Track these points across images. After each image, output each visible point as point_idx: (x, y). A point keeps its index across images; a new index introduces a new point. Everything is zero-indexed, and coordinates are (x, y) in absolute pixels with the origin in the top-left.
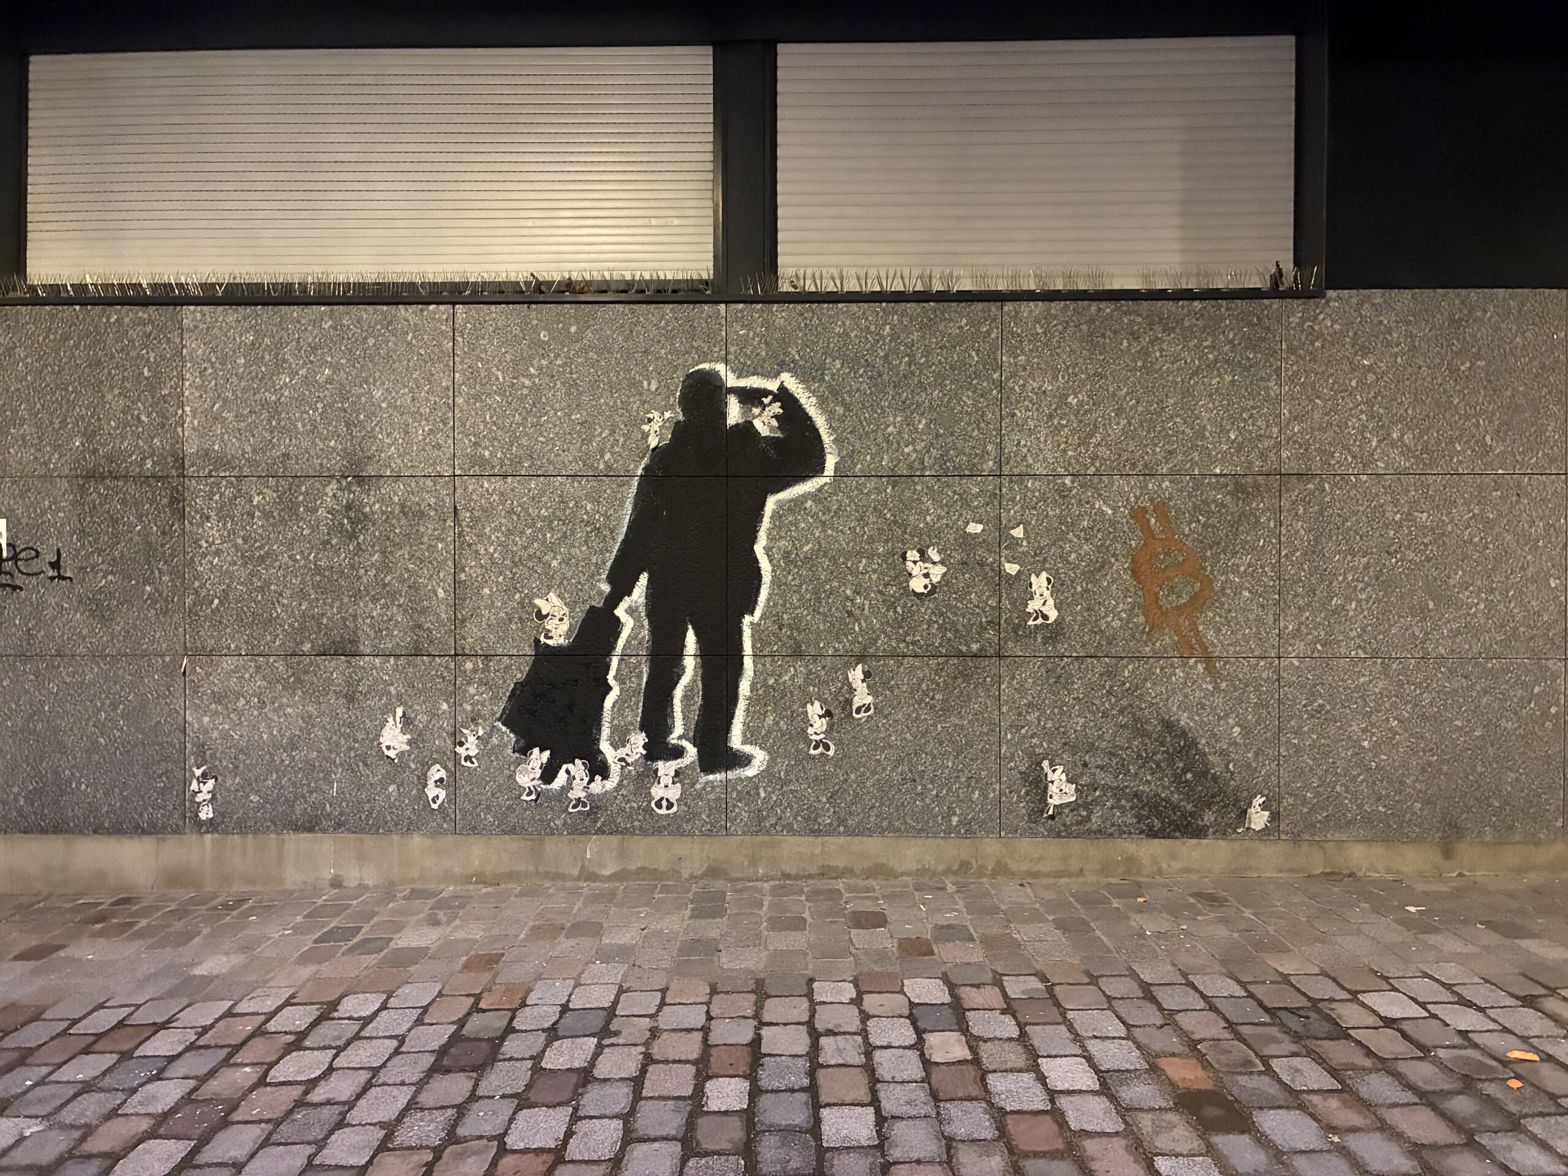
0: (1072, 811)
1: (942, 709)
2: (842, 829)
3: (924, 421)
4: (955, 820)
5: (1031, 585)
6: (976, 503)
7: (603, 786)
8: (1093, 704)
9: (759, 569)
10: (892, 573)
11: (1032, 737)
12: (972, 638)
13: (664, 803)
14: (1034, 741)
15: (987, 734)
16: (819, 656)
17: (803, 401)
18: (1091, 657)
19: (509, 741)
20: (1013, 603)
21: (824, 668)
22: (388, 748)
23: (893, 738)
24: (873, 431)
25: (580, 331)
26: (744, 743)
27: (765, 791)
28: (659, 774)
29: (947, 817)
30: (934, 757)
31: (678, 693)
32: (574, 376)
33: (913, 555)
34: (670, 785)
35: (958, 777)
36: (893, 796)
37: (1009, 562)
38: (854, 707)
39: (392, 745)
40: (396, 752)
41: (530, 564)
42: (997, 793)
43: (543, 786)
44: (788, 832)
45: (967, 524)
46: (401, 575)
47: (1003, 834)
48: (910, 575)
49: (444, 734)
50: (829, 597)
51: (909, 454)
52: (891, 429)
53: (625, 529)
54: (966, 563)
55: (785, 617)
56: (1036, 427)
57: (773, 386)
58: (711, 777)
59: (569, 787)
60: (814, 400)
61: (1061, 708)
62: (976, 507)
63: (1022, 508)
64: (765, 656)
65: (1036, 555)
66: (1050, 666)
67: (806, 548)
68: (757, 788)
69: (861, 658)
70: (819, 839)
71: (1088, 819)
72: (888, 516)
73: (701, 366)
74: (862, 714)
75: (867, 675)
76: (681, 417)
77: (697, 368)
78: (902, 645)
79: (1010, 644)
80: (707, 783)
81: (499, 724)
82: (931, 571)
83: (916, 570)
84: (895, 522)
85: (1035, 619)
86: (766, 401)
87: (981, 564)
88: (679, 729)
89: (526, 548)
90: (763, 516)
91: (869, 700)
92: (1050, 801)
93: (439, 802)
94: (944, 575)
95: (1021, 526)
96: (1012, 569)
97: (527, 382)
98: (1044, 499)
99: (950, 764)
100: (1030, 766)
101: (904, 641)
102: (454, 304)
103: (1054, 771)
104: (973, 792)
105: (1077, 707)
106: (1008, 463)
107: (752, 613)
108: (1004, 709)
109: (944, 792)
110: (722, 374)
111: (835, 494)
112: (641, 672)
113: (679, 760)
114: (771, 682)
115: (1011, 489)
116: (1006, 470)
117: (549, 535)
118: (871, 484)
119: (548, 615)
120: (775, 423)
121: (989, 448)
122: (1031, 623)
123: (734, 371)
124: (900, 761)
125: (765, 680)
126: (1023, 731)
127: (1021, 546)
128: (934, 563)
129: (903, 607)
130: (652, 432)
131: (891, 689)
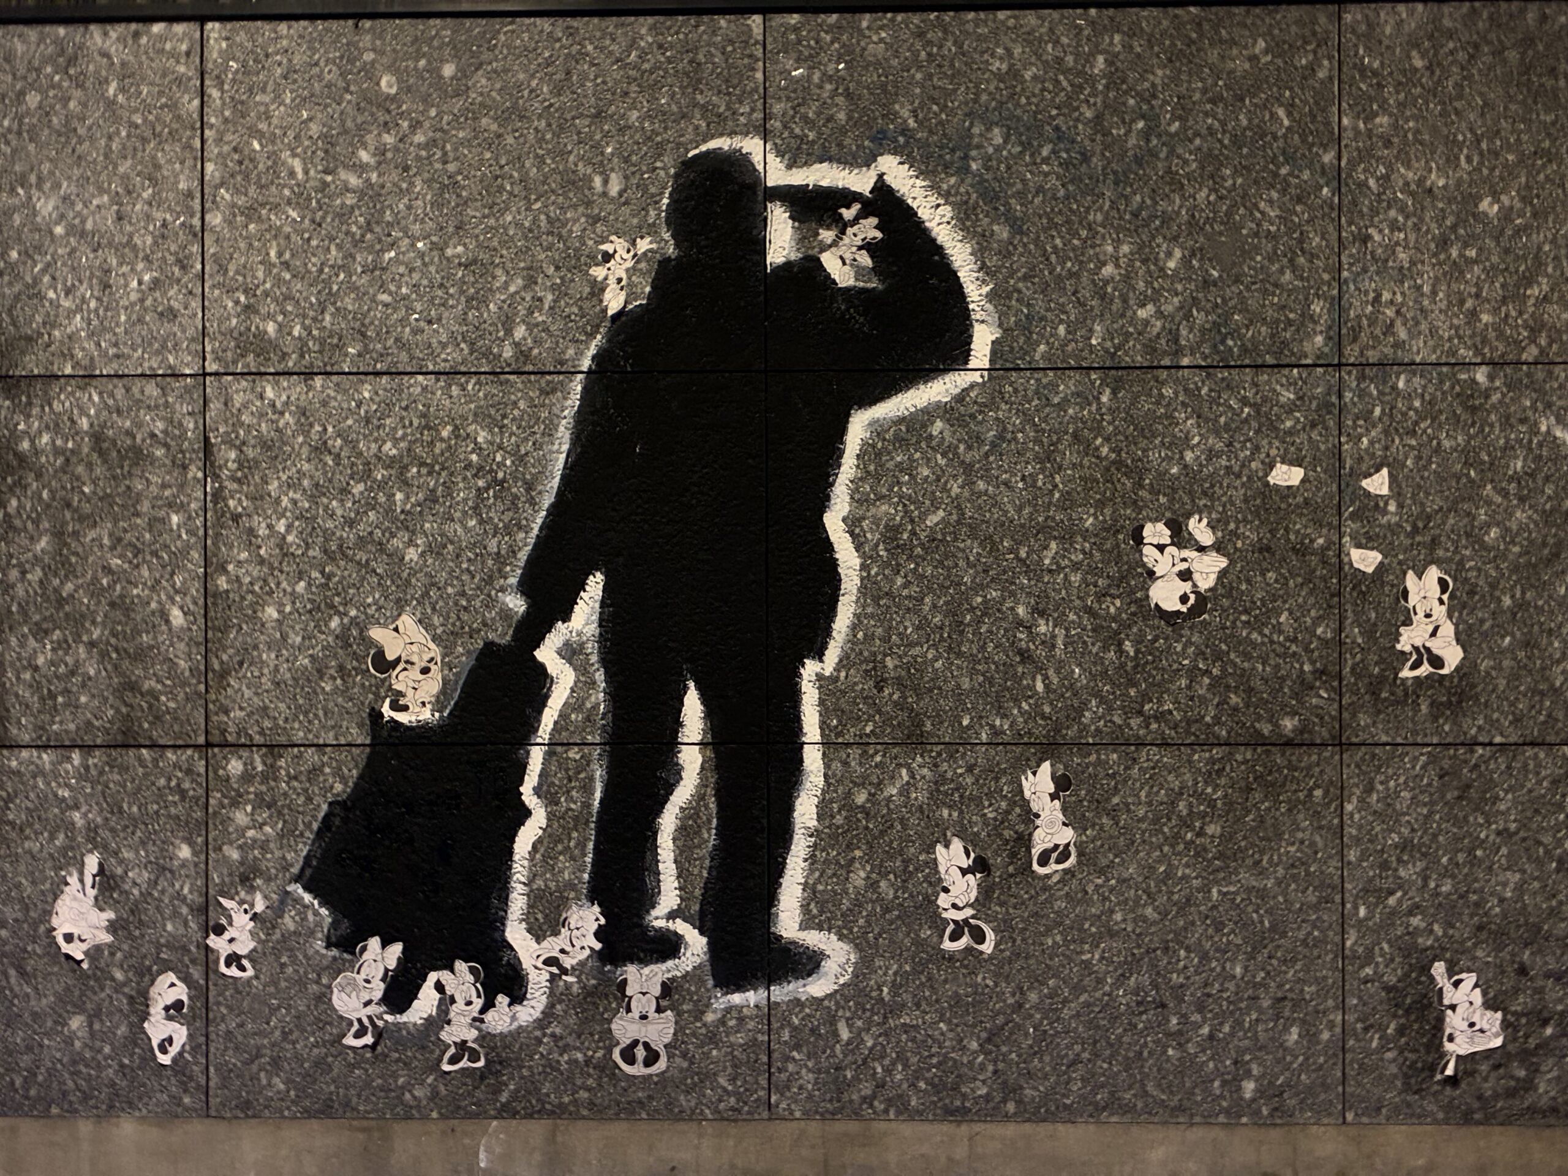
0: (1497, 1067)
1: (1221, 856)
2: (1011, 1107)
3: (1178, 253)
4: (1249, 1087)
5: (1405, 594)
6: (1289, 424)
7: (514, 1018)
8: (1539, 843)
9: (834, 564)
10: (1113, 570)
11: (1410, 913)
12: (1283, 706)
13: (640, 1053)
14: (1416, 921)
15: (1316, 907)
16: (962, 742)
17: (924, 213)
18: (1533, 744)
19: (319, 924)
20: (1369, 633)
21: (970, 769)
22: (69, 938)
23: (1118, 917)
24: (1071, 274)
25: (463, 74)
26: (804, 926)
27: (850, 1026)
28: (629, 992)
29: (1233, 1084)
30: (1205, 957)
31: (668, 821)
32: (451, 167)
33: (1156, 532)
34: (652, 1014)
35: (1255, 998)
36: (1119, 1038)
37: (1359, 546)
38: (1036, 852)
39: (76, 932)
40: (84, 947)
41: (361, 556)
42: (1338, 1030)
43: (389, 1018)
44: (899, 1113)
45: (1272, 467)
46: (95, 580)
47: (1350, 1117)
48: (1151, 574)
49: (185, 910)
50: (979, 622)
51: (1146, 323)
52: (1108, 270)
53: (556, 482)
54: (1268, 549)
55: (890, 662)
56: (1413, 263)
57: (861, 182)
58: (737, 998)
59: (441, 1018)
60: (947, 211)
61: (1471, 851)
62: (1290, 432)
63: (1386, 432)
64: (848, 745)
65: (1416, 530)
66: (1446, 764)
67: (932, 520)
68: (832, 1021)
69: (1048, 749)
70: (964, 1127)
71: (1528, 1085)
72: (1105, 450)
73: (713, 144)
74: (1053, 867)
75: (1062, 784)
76: (671, 250)
77: (703, 148)
78: (1135, 722)
79: (1363, 719)
80: (728, 1010)
81: (298, 889)
82: (1195, 567)
83: (1164, 563)
84: (1119, 464)
85: (1415, 666)
86: (848, 214)
87: (1301, 550)
88: (669, 897)
89: (351, 523)
90: (842, 453)
91: (1066, 836)
92: (1448, 1046)
93: (174, 1050)
94: (1223, 574)
95: (1385, 471)
96: (1366, 560)
97: (354, 181)
98: (1430, 411)
99: (1238, 970)
100: (1407, 975)
101: (1140, 713)
102: (202, 20)
103: (1456, 984)
104: (1286, 1029)
105: (1504, 851)
106: (1355, 339)
107: (820, 656)
108: (1352, 855)
109: (1226, 1029)
110: (757, 159)
111: (992, 405)
112: (591, 779)
113: (670, 963)
114: (861, 798)
115: (1362, 394)
116: (1351, 353)
117: (399, 496)
118: (1066, 387)
119: (398, 660)
120: (865, 260)
121: (1317, 307)
122: (1406, 673)
123: (780, 154)
124: (1132, 964)
125: (849, 794)
126: (1392, 901)
127: (1385, 512)
128: (1201, 549)
129: (1137, 642)
130: (612, 281)
131: (1113, 814)
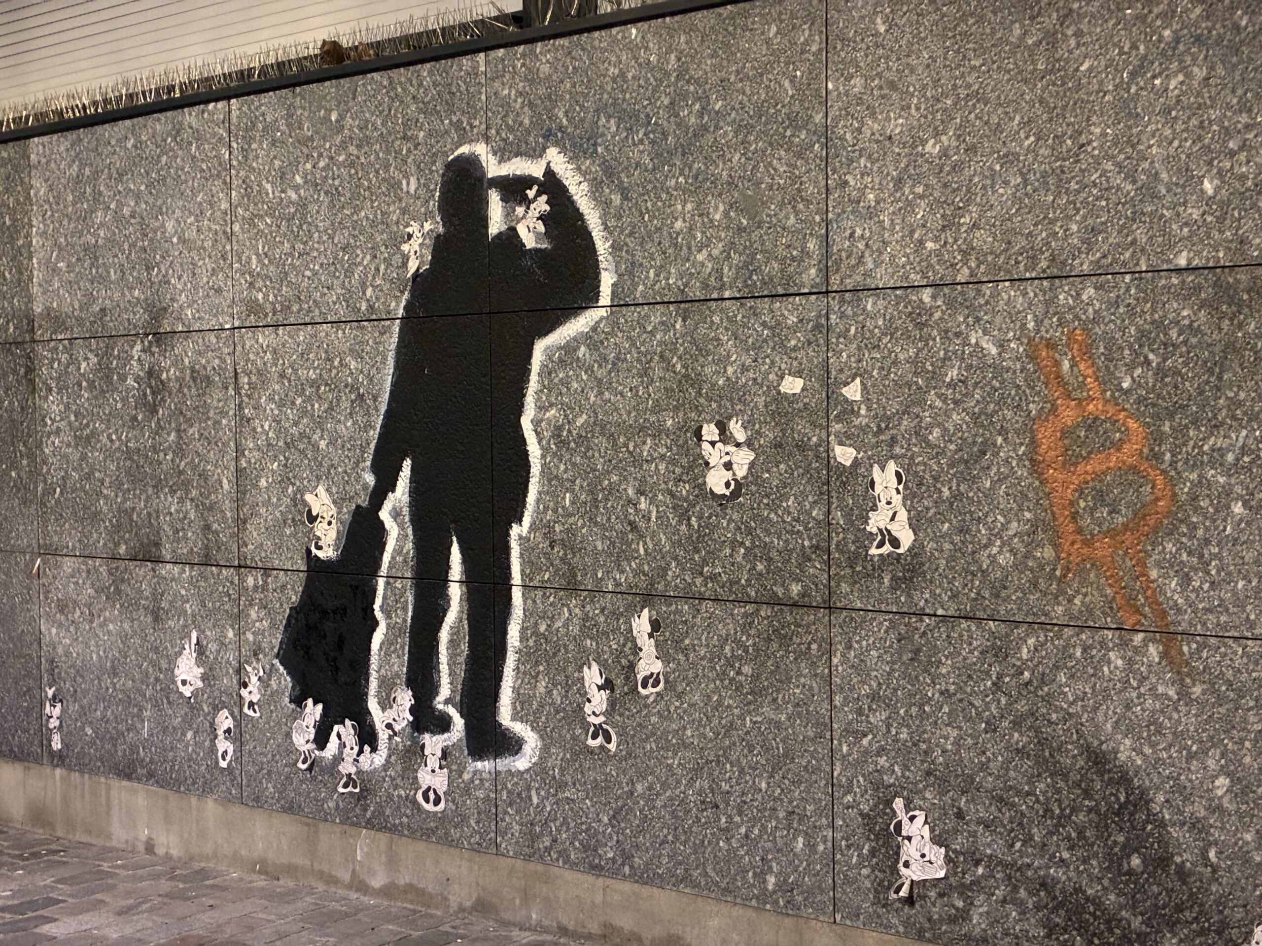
0: (941, 895)
1: (752, 692)
2: (627, 869)
3: (721, 208)
4: (771, 880)
5: (872, 483)
6: (793, 343)
7: (372, 762)
8: (973, 705)
9: (526, 454)
10: (684, 461)
11: (878, 755)
12: (791, 574)
13: (432, 796)
14: (882, 761)
15: (813, 740)
16: (597, 591)
17: (572, 190)
18: (966, 618)
19: (286, 687)
20: (848, 515)
21: (603, 610)
22: (184, 682)
23: (689, 733)
24: (658, 229)
25: (341, 118)
26: (513, 719)
27: (538, 794)
28: (426, 753)
29: (760, 877)
30: (742, 772)
31: (444, 635)
32: (337, 182)
33: (710, 432)
34: (437, 770)
35: (774, 809)
36: (690, 827)
37: (841, 443)
38: (640, 677)
39: (188, 679)
40: (192, 688)
41: (301, 446)
42: (830, 844)
43: (317, 752)
44: (565, 863)
45: (782, 378)
46: (193, 460)
47: (838, 917)
48: (707, 464)
49: (231, 671)
50: (607, 500)
51: (703, 264)
52: (679, 225)
53: (387, 395)
54: (780, 445)
55: (558, 528)
56: (878, 202)
57: (536, 170)
58: (479, 765)
59: (338, 759)
60: (585, 186)
61: (921, 706)
62: (795, 349)
63: (859, 348)
64: (536, 587)
65: (880, 431)
66: (903, 629)
67: (580, 421)
68: (529, 789)
69: (647, 598)
70: (601, 880)
71: (964, 915)
72: (679, 367)
73: (461, 150)
74: (650, 690)
75: (655, 626)
76: (441, 230)
77: (456, 154)
78: (699, 581)
79: (845, 587)
80: (475, 772)
81: (276, 662)
82: (735, 459)
83: (714, 455)
84: (687, 376)
85: (881, 545)
86: (531, 193)
87: (802, 447)
88: (445, 691)
89: (296, 424)
90: (530, 371)
91: (657, 667)
92: (903, 871)
93: (228, 758)
94: (752, 465)
95: (858, 380)
96: (844, 455)
97: (294, 196)
98: (890, 330)
99: (764, 785)
100: (876, 806)
101: (701, 573)
102: (229, 98)
103: (912, 819)
104: (795, 838)
105: (946, 709)
106: (837, 271)
107: (520, 521)
108: (838, 700)
109: (756, 832)
110: (483, 159)
111: (612, 334)
112: (407, 602)
113: (446, 735)
114: (543, 628)
115: (843, 316)
116: (835, 282)
117: (316, 406)
118: (656, 316)
119: (318, 515)
120: (541, 228)
121: (811, 245)
122: (873, 551)
123: (495, 154)
124: (697, 771)
125: (536, 624)
126: (865, 742)
127: (858, 415)
128: (738, 445)
129: (700, 518)
130: (412, 253)
131: (685, 651)
